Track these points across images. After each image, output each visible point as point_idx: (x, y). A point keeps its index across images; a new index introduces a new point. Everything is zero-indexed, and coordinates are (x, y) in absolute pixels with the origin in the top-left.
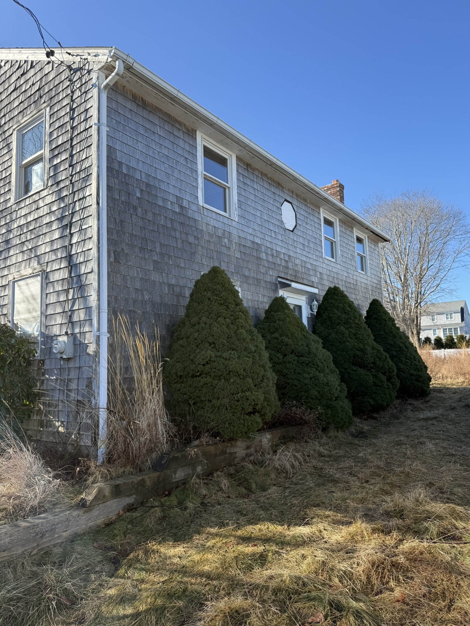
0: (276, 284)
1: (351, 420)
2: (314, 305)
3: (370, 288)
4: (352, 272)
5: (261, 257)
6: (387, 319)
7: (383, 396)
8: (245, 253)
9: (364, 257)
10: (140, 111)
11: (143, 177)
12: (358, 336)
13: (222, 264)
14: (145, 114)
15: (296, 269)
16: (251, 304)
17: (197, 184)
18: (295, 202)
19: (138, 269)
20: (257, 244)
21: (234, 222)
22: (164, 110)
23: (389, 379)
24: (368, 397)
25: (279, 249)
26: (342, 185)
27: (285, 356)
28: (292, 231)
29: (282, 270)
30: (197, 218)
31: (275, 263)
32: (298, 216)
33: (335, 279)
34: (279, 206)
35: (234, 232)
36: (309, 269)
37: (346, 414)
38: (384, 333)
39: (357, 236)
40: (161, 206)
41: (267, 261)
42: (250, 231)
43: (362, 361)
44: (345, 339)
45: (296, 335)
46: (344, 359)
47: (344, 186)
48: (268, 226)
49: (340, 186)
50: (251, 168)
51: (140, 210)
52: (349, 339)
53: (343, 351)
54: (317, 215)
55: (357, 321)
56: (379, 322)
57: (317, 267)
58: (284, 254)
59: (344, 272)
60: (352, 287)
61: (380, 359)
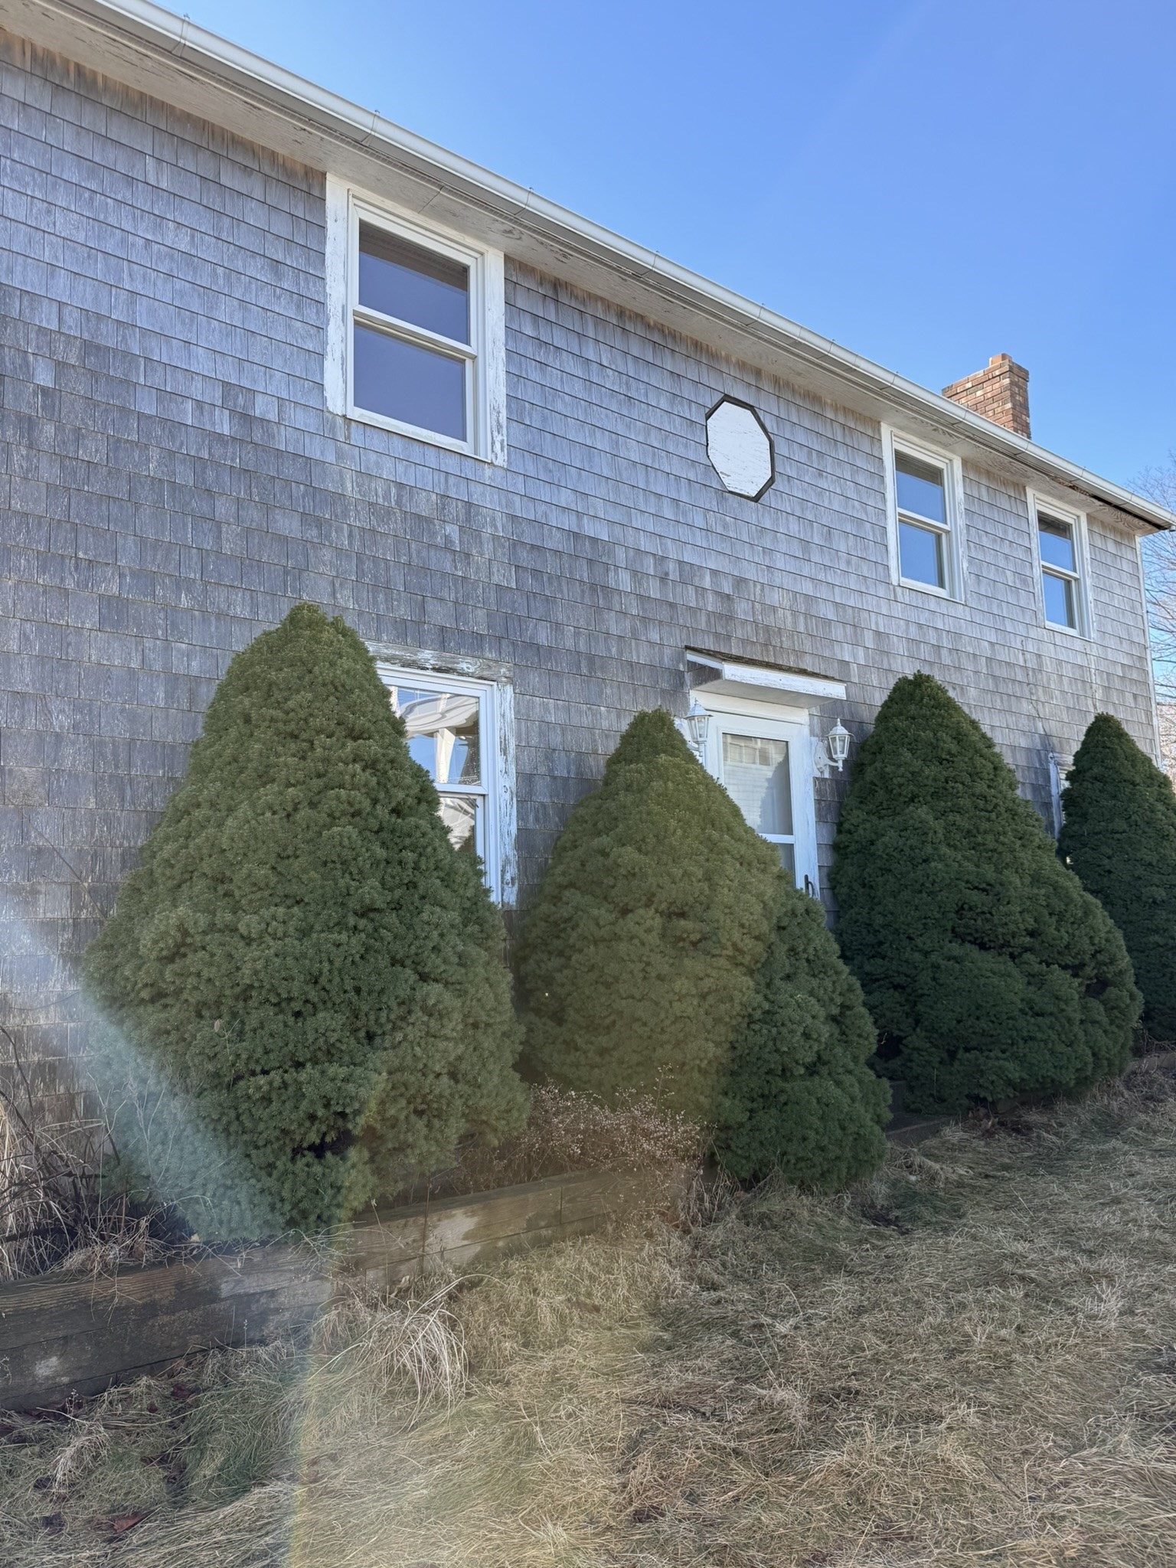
0: (680, 675)
1: (866, 1151)
2: (834, 739)
3: (1096, 679)
4: (1021, 629)
5: (612, 584)
6: (1138, 780)
7: (1061, 1048)
8: (536, 573)
9: (1076, 580)
10: (68, 109)
11: (70, 321)
12: (979, 839)
13: (429, 607)
14: (90, 118)
15: (770, 620)
16: (559, 739)
17: (324, 343)
18: (767, 404)
19: (28, 625)
20: (594, 540)
21: (488, 471)
22: (179, 106)
23: (1098, 987)
24: (1003, 1052)
25: (688, 557)
26: (1019, 367)
27: (625, 911)
28: (756, 499)
29: (703, 626)
30: (317, 456)
31: (672, 606)
32: (782, 448)
33: (944, 652)
34: (698, 417)
35: (487, 500)
36: (827, 622)
37: (843, 1128)
38: (1125, 827)
39: (1039, 513)
40: (150, 417)
41: (640, 597)
42: (565, 498)
43: (988, 927)
44: (929, 849)
45: (674, 841)
46: (920, 919)
47: (1027, 373)
48: (647, 482)
49: (1011, 370)
50: (573, 295)
51: (49, 429)
52: (944, 849)
53: (920, 892)
54: (866, 446)
55: (981, 787)
56: (1109, 788)
57: (865, 615)
58: (715, 573)
59: (985, 630)
60: (1019, 678)
61: (1061, 917)
